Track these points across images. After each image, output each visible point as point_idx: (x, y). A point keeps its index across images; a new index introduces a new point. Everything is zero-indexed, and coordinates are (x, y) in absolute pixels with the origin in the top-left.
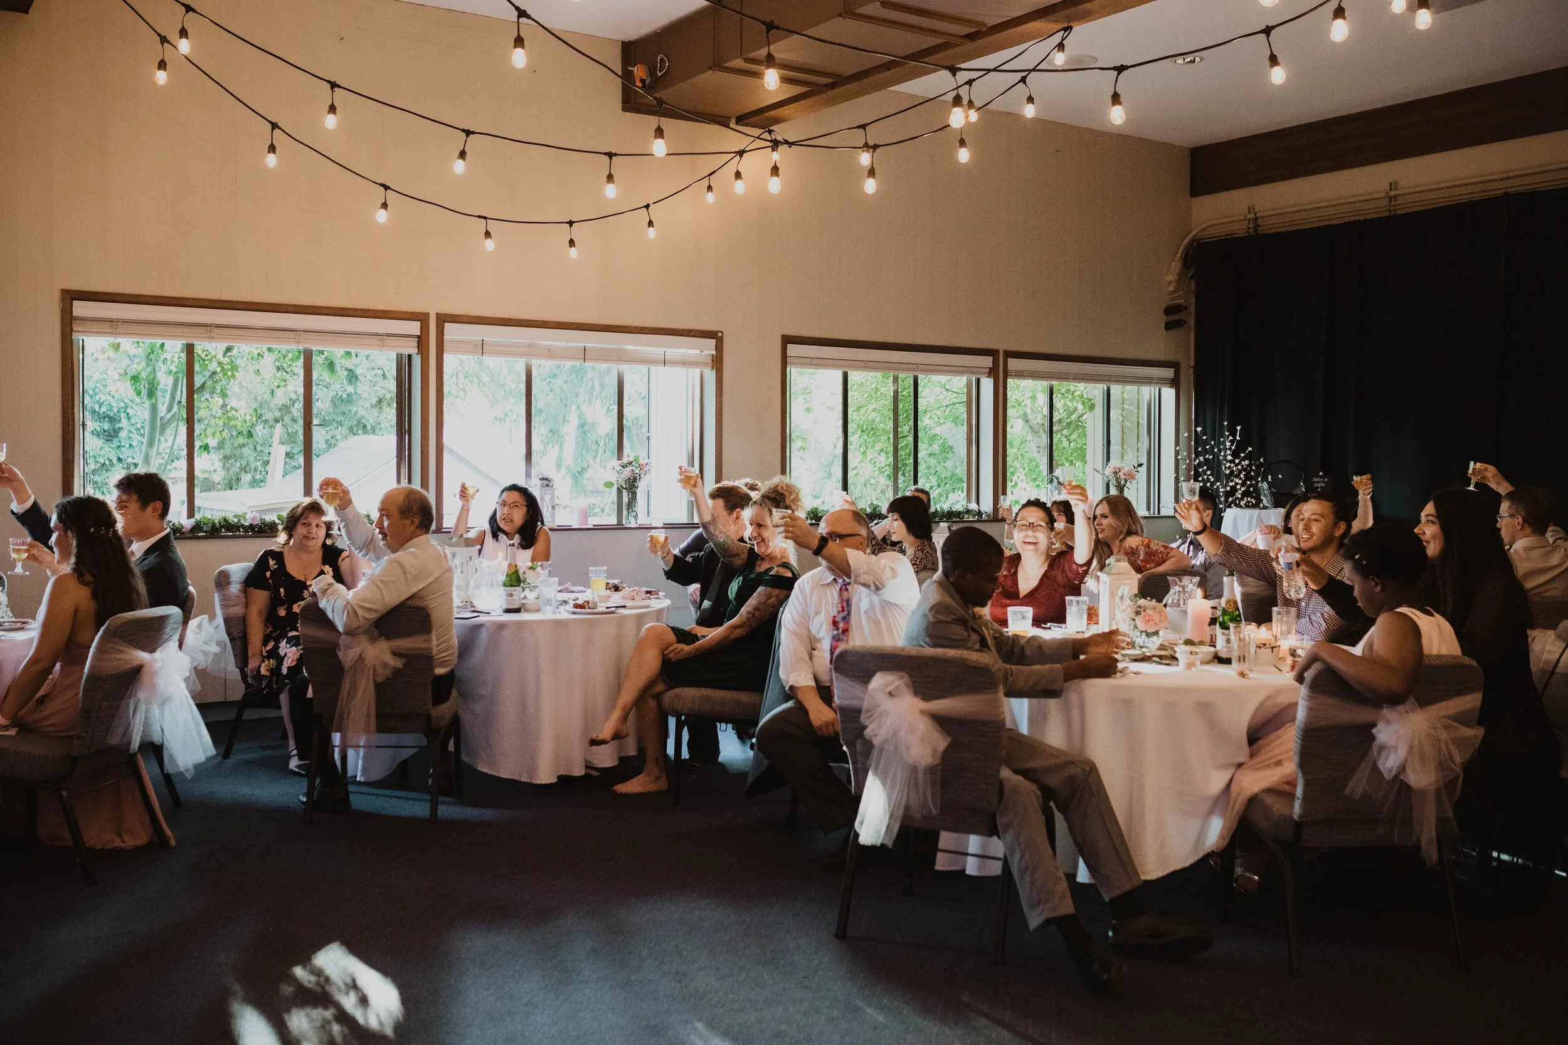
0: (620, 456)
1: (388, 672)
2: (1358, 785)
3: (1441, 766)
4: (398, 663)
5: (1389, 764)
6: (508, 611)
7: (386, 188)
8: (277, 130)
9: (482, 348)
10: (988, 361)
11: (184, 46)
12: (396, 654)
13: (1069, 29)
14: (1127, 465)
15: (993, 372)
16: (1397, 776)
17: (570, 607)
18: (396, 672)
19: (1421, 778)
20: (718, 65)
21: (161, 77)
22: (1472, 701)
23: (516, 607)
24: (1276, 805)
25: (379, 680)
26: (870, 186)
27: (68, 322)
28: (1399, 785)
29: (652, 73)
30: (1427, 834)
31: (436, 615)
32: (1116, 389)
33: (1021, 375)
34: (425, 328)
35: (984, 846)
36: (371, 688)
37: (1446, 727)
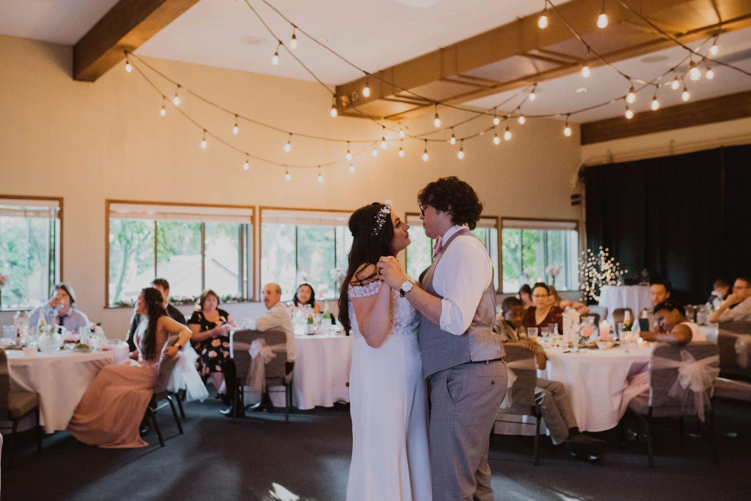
0: (336, 267)
1: (270, 360)
2: (673, 392)
3: (704, 383)
4: (274, 355)
5: (684, 383)
6: (309, 334)
7: (248, 154)
8: (206, 133)
9: (277, 220)
10: (493, 222)
11: (177, 101)
12: (273, 352)
13: (535, 84)
14: (556, 267)
15: (496, 226)
16: (688, 388)
17: (335, 332)
18: (273, 360)
19: (697, 388)
20: (382, 97)
21: (163, 112)
22: (716, 358)
23: (311, 333)
24: (641, 402)
25: (267, 362)
26: (461, 155)
27: (108, 212)
28: (690, 392)
29: (350, 99)
30: (701, 411)
31: (288, 335)
32: (550, 232)
33: (507, 227)
34: (254, 212)
35: (528, 419)
36: (263, 365)
37: (706, 369)
